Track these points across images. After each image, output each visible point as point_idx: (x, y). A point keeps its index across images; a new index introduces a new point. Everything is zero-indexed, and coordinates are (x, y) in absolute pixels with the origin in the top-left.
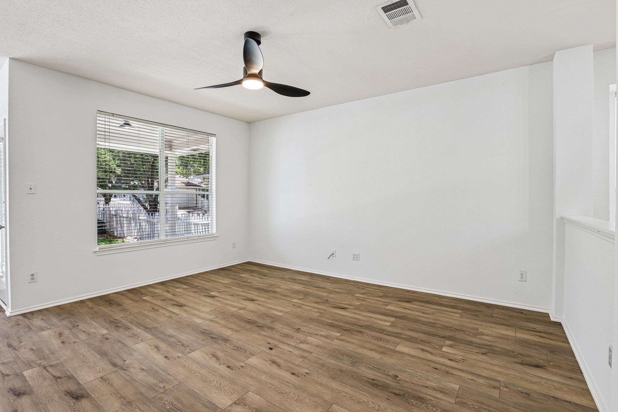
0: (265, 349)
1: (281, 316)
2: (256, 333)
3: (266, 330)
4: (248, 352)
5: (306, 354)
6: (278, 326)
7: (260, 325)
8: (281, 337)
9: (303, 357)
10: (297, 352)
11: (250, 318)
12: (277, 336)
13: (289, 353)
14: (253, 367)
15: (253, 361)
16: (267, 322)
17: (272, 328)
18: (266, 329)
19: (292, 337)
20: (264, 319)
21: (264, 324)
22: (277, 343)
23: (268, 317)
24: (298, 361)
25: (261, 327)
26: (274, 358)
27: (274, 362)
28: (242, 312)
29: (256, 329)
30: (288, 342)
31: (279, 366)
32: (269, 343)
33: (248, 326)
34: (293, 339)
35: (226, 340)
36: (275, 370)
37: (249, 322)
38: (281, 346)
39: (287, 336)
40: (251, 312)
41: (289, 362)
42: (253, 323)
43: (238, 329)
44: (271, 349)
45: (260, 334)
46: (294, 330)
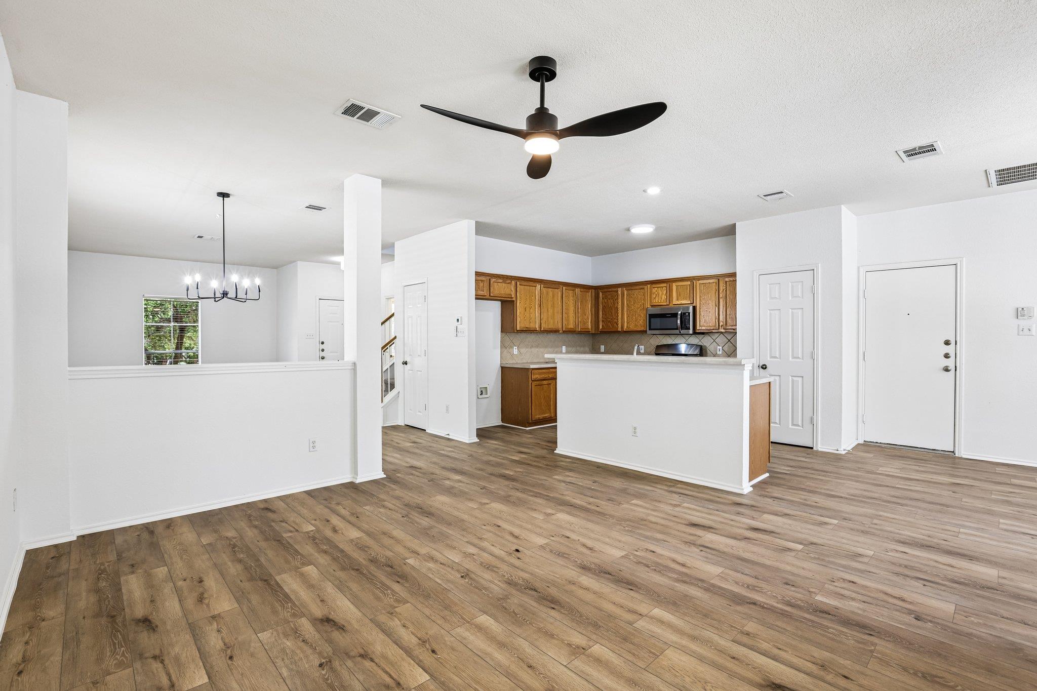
0: (526, 551)
1: (485, 613)
2: (538, 576)
3: (522, 580)
4: (548, 550)
5: (476, 541)
6: (497, 587)
7: (530, 592)
8: (498, 566)
9: (481, 539)
10: (485, 544)
11: (553, 613)
12: (505, 567)
13: (495, 544)
14: (540, 535)
15: (541, 541)
16: (517, 600)
17: (510, 583)
18: (520, 582)
19: (481, 564)
20: (521, 606)
21: (522, 592)
22: (507, 558)
23: (514, 612)
24: (487, 535)
25: (529, 588)
26: (515, 541)
27: (517, 537)
28: (578, 639)
29: (538, 585)
30: (490, 557)
31: (512, 534)
32: (519, 558)
33: (553, 591)
34: (482, 560)
35: (585, 568)
36: (516, 531)
37: (553, 603)
38: (502, 554)
39: (489, 567)
40: (552, 636)
41: (499, 536)
42: (545, 599)
43: (573, 588)
44: (517, 551)
45: (532, 574)
46: (473, 576)
